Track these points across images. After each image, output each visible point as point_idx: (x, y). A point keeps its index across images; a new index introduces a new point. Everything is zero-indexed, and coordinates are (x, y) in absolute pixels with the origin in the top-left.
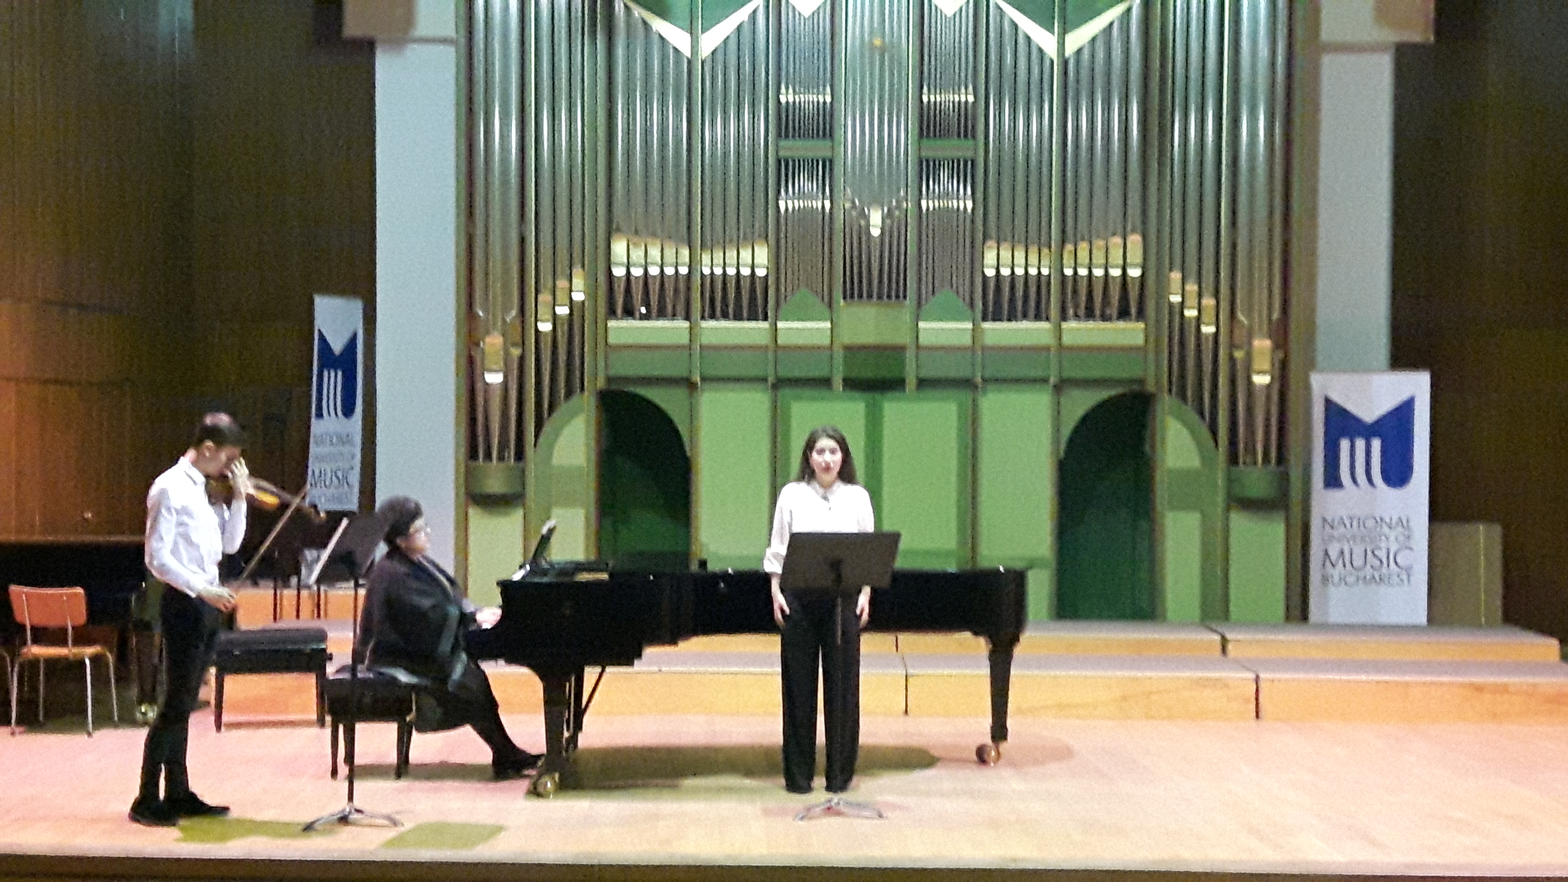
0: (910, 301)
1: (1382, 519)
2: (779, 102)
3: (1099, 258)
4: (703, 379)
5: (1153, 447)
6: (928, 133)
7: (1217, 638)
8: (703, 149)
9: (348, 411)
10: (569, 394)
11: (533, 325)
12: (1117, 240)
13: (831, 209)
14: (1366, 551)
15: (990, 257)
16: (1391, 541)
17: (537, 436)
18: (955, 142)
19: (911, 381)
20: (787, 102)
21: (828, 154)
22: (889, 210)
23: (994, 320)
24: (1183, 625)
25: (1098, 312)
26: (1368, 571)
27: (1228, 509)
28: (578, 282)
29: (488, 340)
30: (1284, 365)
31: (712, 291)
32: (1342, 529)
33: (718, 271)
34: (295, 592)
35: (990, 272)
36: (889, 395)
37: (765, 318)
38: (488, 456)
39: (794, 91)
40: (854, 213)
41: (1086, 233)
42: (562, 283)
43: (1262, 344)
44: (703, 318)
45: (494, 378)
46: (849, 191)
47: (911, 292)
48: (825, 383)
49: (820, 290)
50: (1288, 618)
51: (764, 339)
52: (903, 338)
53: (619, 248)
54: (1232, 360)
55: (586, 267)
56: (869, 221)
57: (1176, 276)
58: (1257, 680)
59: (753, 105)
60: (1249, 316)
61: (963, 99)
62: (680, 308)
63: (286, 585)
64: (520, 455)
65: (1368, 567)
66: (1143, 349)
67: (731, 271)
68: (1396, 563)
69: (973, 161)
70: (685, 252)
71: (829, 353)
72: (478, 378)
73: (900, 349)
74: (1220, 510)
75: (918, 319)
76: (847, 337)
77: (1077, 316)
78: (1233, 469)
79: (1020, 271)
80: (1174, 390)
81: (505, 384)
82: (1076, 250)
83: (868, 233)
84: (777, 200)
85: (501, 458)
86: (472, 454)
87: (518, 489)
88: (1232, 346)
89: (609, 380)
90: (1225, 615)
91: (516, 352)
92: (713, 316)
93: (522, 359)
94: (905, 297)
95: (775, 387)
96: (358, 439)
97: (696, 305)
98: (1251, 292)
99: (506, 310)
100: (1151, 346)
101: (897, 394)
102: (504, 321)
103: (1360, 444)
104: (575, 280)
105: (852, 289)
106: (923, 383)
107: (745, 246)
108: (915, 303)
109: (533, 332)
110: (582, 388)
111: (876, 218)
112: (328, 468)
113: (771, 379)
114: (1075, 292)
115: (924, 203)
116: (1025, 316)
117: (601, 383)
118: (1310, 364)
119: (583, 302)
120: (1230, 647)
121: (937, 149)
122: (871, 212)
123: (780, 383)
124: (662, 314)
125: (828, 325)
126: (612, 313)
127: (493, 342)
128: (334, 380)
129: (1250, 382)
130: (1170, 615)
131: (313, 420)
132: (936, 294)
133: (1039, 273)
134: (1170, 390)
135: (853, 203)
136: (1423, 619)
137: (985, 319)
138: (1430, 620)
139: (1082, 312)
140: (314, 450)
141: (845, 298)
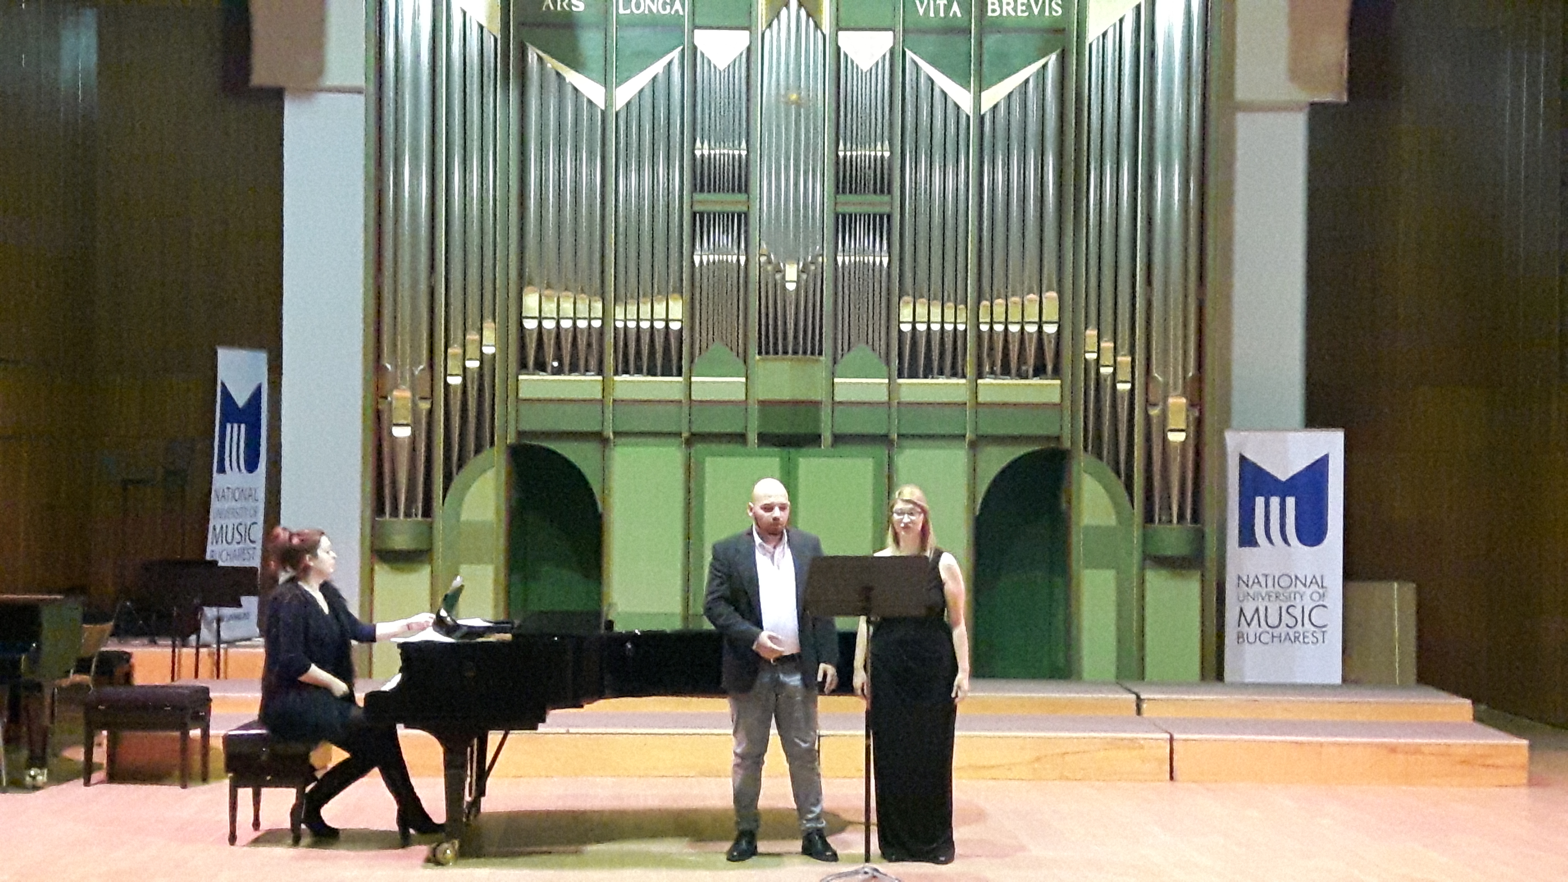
0: (825, 359)
1: (1296, 577)
2: (694, 155)
3: (1015, 316)
4: (616, 434)
5: (1069, 502)
6: (844, 188)
7: (1134, 697)
8: (616, 200)
9: (252, 466)
10: (478, 450)
11: (443, 379)
12: (1034, 297)
13: (747, 260)
14: (1281, 608)
15: (906, 314)
16: (1307, 598)
17: (446, 490)
18: (871, 197)
19: (827, 437)
20: (702, 156)
21: (745, 209)
22: (804, 265)
23: (911, 377)
24: (1098, 684)
25: (1014, 371)
26: (1283, 629)
27: (1142, 569)
28: (489, 335)
29: (396, 393)
30: (1199, 422)
31: (626, 345)
32: (1256, 586)
33: (632, 325)
34: (194, 651)
35: (906, 328)
36: (804, 450)
37: (680, 374)
38: (395, 513)
39: (709, 145)
40: (769, 268)
41: (1002, 291)
42: (472, 336)
43: (1177, 402)
44: (616, 373)
45: (402, 433)
46: (764, 245)
47: (827, 345)
48: (740, 438)
49: (735, 347)
50: (1203, 677)
51: (677, 394)
52: (819, 394)
53: (531, 301)
54: (1148, 418)
55: (497, 321)
56: (784, 277)
57: (1092, 333)
58: (1171, 740)
59: (668, 158)
60: (1165, 374)
61: (879, 154)
62: (593, 363)
63: (185, 645)
64: (427, 512)
65: (1283, 624)
66: (1059, 406)
67: (645, 325)
68: (1310, 620)
69: (889, 217)
70: (598, 306)
71: (744, 407)
72: (385, 433)
73: (816, 404)
74: (1135, 570)
75: (833, 375)
76: (763, 392)
77: (992, 372)
78: (1148, 525)
79: (936, 327)
80: (1090, 448)
81: (414, 438)
82: (992, 306)
83: (784, 288)
84: (693, 253)
85: (408, 515)
86: (379, 510)
87: (424, 547)
88: (1148, 403)
89: (521, 434)
90: (1141, 676)
91: (425, 406)
92: (626, 372)
93: (431, 412)
94: (820, 353)
95: (689, 442)
96: (261, 495)
97: (609, 360)
98: (1166, 351)
99: (415, 363)
100: (1068, 403)
101: (811, 450)
102: (413, 374)
103: (1275, 501)
104: (486, 333)
105: (768, 343)
106: (839, 439)
107: (660, 301)
108: (830, 358)
109: (442, 384)
110: (492, 443)
111: (791, 272)
112: (231, 522)
113: (685, 435)
114: (991, 348)
115: (840, 259)
116: (941, 373)
117: (511, 439)
118: (1225, 423)
119: (494, 355)
120: (1144, 706)
121: (852, 204)
122: (787, 266)
123: (694, 438)
124: (574, 368)
125: (743, 380)
126: (523, 366)
127: (401, 395)
128: (237, 434)
129: (1165, 439)
130: (1085, 675)
131: (215, 474)
132: (853, 349)
133: (955, 329)
134: (1086, 448)
135: (769, 257)
136: (1338, 680)
137: (900, 376)
138: (1344, 680)
139: (998, 368)
140: (216, 505)
141: (760, 353)
